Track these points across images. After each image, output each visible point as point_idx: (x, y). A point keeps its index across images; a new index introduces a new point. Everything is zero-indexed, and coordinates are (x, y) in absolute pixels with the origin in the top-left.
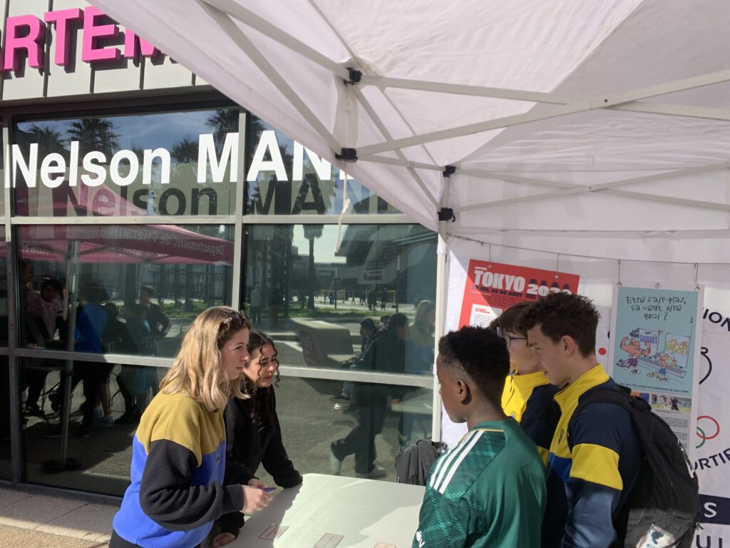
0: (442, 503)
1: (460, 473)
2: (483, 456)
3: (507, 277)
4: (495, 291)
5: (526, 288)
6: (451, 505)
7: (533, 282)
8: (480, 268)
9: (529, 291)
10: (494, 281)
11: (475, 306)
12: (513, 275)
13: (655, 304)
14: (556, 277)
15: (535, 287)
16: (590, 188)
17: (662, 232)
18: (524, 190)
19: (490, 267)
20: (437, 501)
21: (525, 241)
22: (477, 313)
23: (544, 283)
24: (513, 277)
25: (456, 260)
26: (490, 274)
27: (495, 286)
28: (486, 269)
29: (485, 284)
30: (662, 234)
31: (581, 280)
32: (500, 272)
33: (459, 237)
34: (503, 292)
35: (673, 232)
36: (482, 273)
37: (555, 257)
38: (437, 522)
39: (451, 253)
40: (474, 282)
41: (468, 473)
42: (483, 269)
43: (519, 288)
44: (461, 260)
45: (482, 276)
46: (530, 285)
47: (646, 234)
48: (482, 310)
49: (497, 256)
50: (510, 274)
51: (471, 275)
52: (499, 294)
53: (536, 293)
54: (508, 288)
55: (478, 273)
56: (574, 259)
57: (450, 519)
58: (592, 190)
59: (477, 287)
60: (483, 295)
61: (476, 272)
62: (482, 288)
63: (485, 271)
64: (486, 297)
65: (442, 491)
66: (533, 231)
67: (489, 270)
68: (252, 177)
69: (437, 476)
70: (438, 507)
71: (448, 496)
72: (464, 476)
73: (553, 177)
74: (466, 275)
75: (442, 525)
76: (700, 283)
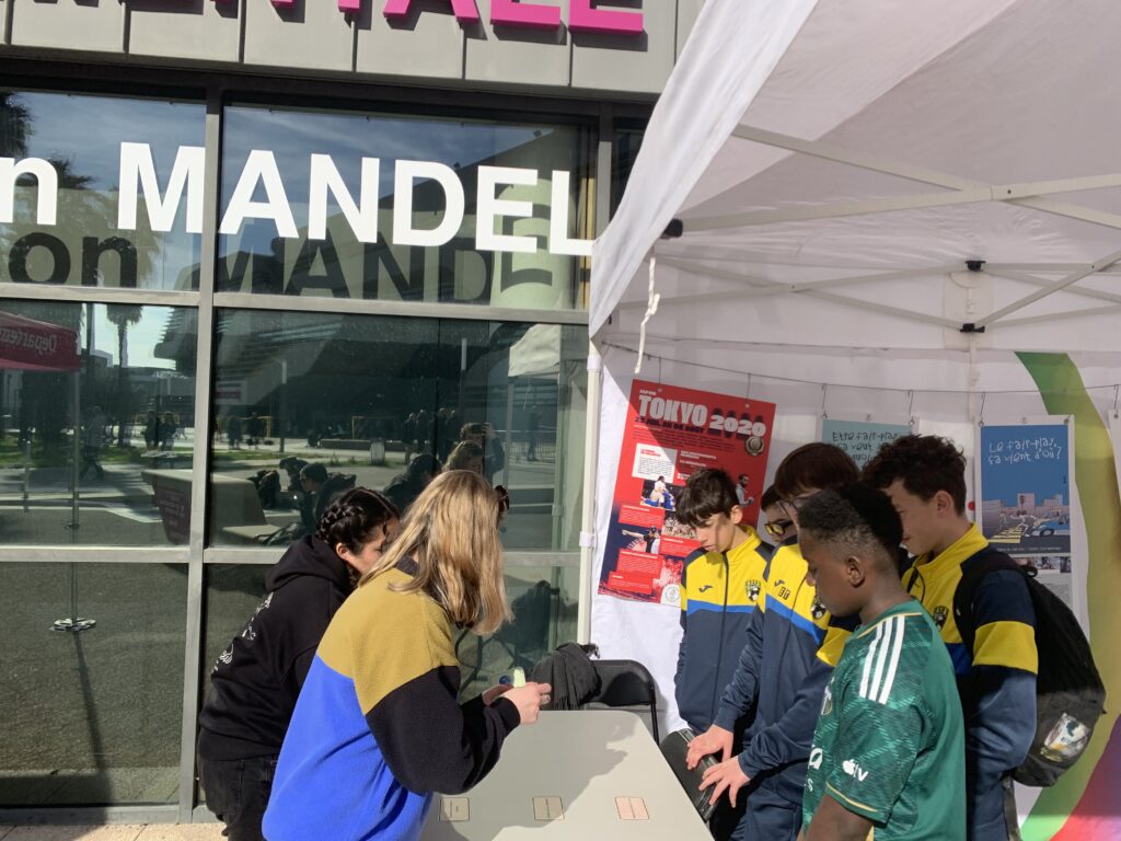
0: (885, 717)
1: (902, 675)
2: (919, 648)
3: (684, 405)
4: (667, 424)
5: (709, 420)
6: (899, 717)
7: (717, 412)
8: (647, 392)
9: (713, 425)
10: (666, 410)
11: (640, 447)
12: (692, 402)
13: (867, 442)
14: (747, 406)
15: (719, 419)
16: (793, 287)
17: (874, 349)
18: (705, 285)
19: (660, 390)
20: (878, 715)
21: (707, 356)
22: (645, 456)
23: (731, 414)
24: (691, 405)
25: (612, 379)
26: (660, 400)
27: (667, 418)
28: (654, 394)
29: (654, 415)
30: (875, 352)
31: (777, 409)
32: (674, 399)
33: (618, 347)
34: (679, 426)
35: (885, 350)
36: (649, 398)
37: (745, 379)
38: (883, 743)
39: (605, 370)
40: (638, 412)
41: (911, 673)
42: (651, 393)
43: (699, 422)
44: (618, 379)
45: (649, 403)
46: (714, 417)
47: (854, 352)
48: (649, 452)
49: (668, 375)
50: (688, 401)
51: (635, 402)
52: (672, 429)
53: (721, 428)
54: (685, 421)
55: (644, 399)
56: (769, 382)
57: (900, 736)
58: (796, 289)
59: (643, 419)
60: (651, 431)
61: (641, 397)
62: (650, 421)
63: (653, 397)
64: (655, 434)
65: (883, 700)
66: (717, 341)
67: (659, 395)
68: (230, 226)
69: (870, 682)
70: (882, 724)
71: (893, 706)
72: (908, 677)
73: (743, 269)
74: (626, 403)
75: (891, 746)
76: (915, 414)
